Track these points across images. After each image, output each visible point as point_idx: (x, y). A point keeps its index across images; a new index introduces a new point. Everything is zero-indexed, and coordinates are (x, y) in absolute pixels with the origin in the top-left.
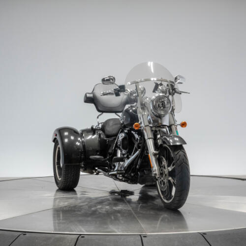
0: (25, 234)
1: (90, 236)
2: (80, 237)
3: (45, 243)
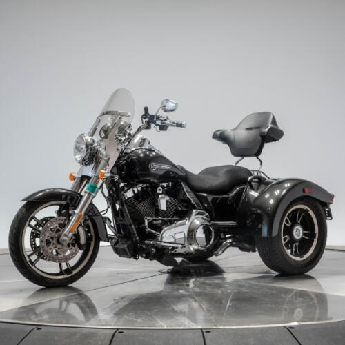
0: (40, 329)
1: (131, 331)
2: (117, 332)
3: (68, 341)
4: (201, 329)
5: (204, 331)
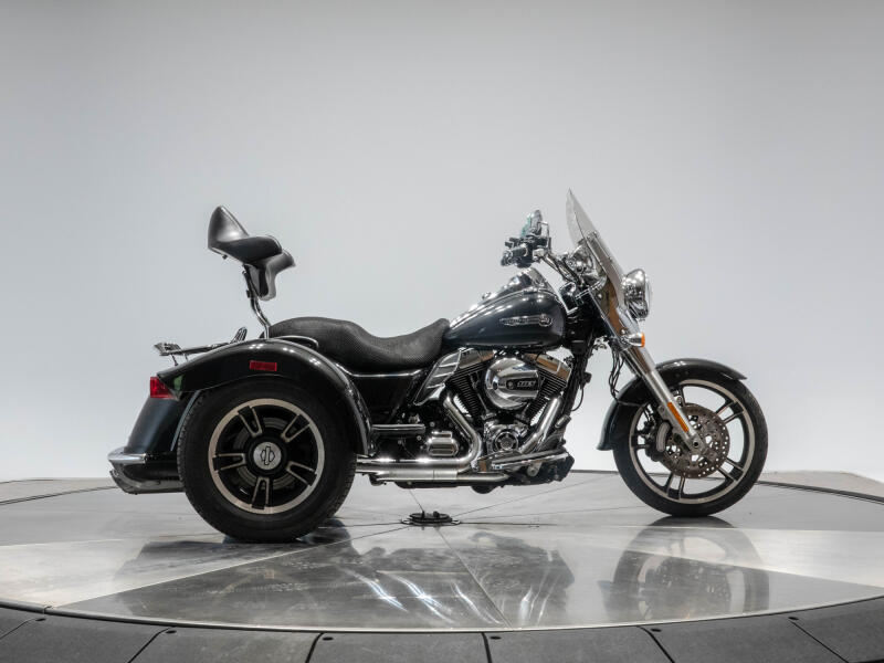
0: (172, 631)
3: (227, 655)
4: (483, 633)
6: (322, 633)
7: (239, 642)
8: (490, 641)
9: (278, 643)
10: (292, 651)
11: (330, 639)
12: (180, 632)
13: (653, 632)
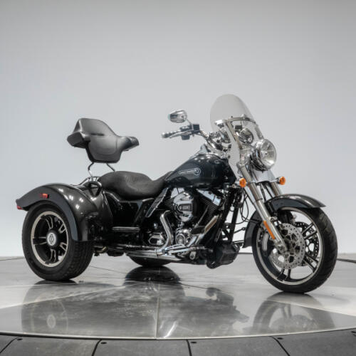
0: (20, 339)
2: (100, 343)
3: (49, 352)
4: (187, 340)
5: (190, 341)
6: (101, 339)
7: (57, 345)
8: (191, 344)
9: (77, 345)
10: (85, 349)
11: (104, 343)
12: (24, 339)
13: (278, 340)
